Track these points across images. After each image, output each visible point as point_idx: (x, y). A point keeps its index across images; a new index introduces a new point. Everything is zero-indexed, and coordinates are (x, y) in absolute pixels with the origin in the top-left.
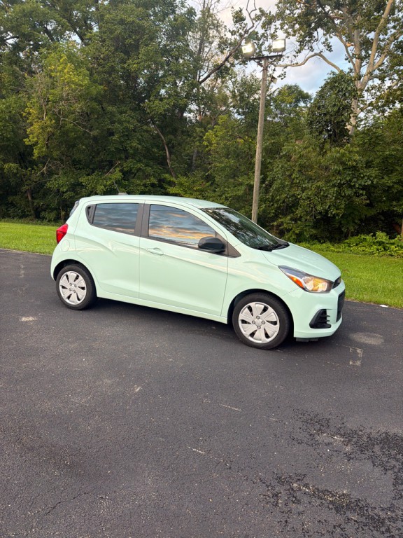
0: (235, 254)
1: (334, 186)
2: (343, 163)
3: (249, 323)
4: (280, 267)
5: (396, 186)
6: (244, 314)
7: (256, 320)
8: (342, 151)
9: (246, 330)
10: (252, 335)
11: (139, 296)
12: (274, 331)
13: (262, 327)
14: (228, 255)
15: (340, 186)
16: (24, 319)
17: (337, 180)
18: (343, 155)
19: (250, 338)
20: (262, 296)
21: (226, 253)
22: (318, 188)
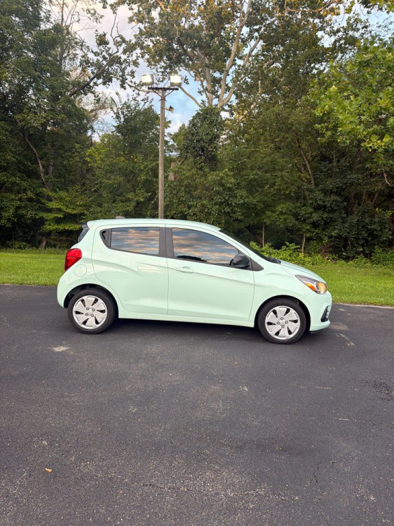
0: (259, 268)
1: (216, 204)
2: (223, 185)
3: (274, 324)
4: (296, 276)
5: (259, 204)
6: (270, 317)
7: (280, 321)
8: (221, 174)
9: (271, 331)
10: (277, 334)
11: (168, 312)
12: (295, 328)
13: (286, 326)
14: (252, 269)
15: (221, 203)
16: (57, 349)
17: (218, 199)
18: (222, 178)
19: (276, 337)
20: (285, 301)
21: (250, 267)
22: (203, 205)
